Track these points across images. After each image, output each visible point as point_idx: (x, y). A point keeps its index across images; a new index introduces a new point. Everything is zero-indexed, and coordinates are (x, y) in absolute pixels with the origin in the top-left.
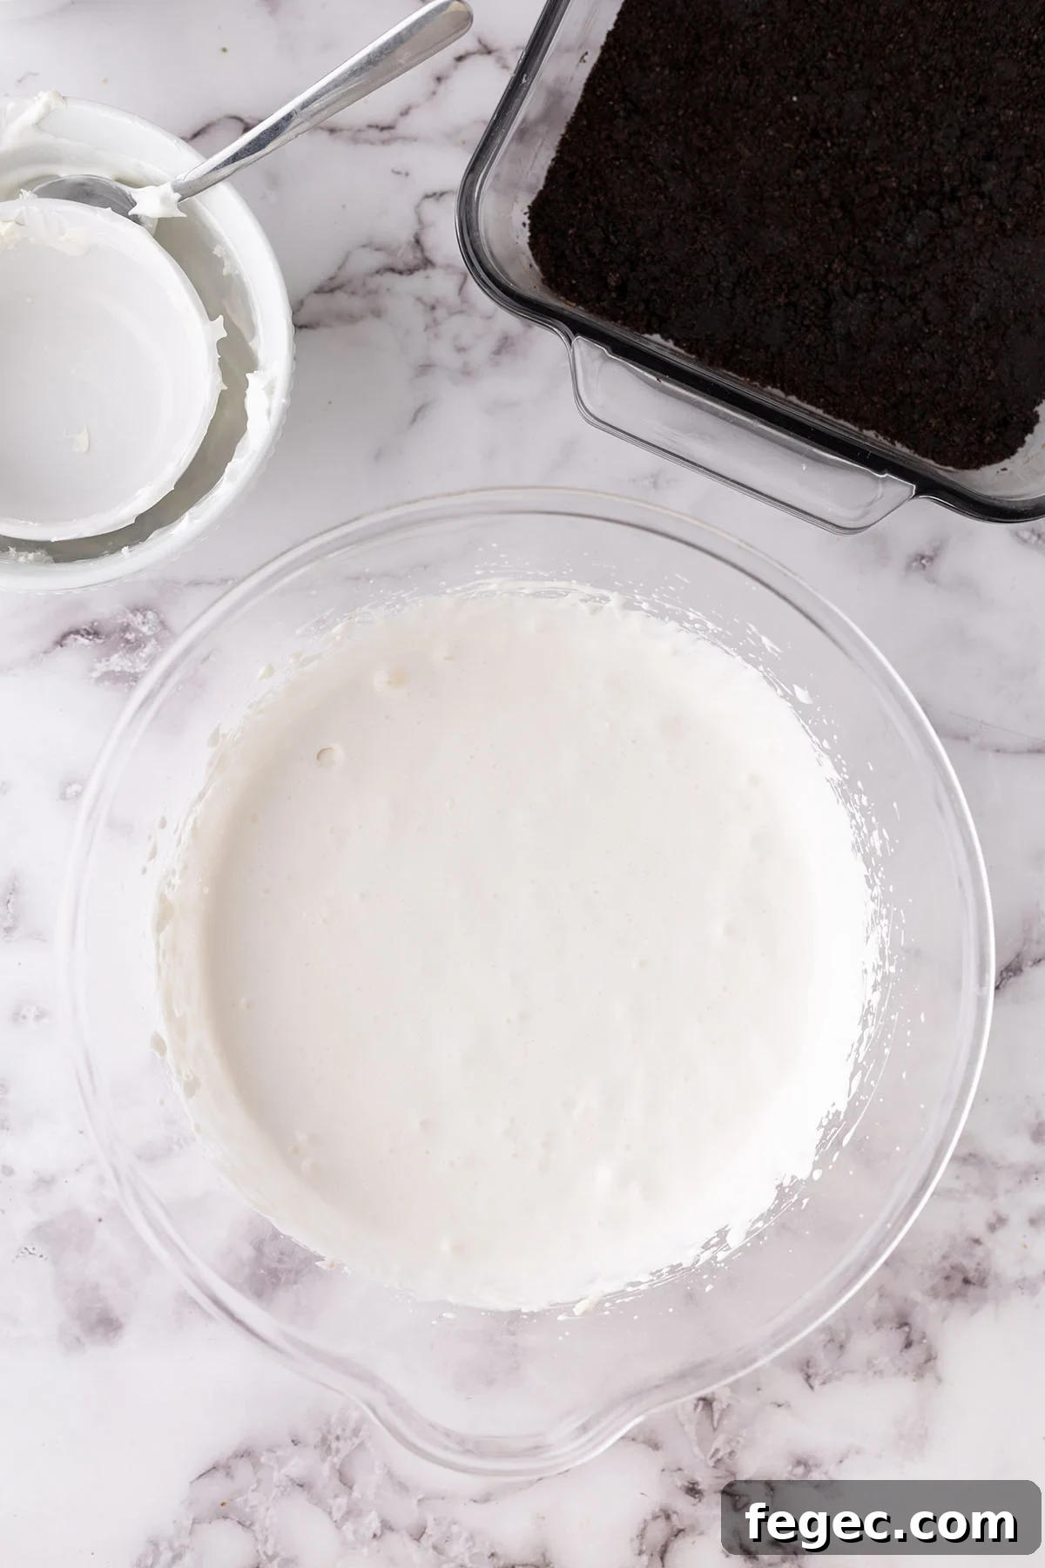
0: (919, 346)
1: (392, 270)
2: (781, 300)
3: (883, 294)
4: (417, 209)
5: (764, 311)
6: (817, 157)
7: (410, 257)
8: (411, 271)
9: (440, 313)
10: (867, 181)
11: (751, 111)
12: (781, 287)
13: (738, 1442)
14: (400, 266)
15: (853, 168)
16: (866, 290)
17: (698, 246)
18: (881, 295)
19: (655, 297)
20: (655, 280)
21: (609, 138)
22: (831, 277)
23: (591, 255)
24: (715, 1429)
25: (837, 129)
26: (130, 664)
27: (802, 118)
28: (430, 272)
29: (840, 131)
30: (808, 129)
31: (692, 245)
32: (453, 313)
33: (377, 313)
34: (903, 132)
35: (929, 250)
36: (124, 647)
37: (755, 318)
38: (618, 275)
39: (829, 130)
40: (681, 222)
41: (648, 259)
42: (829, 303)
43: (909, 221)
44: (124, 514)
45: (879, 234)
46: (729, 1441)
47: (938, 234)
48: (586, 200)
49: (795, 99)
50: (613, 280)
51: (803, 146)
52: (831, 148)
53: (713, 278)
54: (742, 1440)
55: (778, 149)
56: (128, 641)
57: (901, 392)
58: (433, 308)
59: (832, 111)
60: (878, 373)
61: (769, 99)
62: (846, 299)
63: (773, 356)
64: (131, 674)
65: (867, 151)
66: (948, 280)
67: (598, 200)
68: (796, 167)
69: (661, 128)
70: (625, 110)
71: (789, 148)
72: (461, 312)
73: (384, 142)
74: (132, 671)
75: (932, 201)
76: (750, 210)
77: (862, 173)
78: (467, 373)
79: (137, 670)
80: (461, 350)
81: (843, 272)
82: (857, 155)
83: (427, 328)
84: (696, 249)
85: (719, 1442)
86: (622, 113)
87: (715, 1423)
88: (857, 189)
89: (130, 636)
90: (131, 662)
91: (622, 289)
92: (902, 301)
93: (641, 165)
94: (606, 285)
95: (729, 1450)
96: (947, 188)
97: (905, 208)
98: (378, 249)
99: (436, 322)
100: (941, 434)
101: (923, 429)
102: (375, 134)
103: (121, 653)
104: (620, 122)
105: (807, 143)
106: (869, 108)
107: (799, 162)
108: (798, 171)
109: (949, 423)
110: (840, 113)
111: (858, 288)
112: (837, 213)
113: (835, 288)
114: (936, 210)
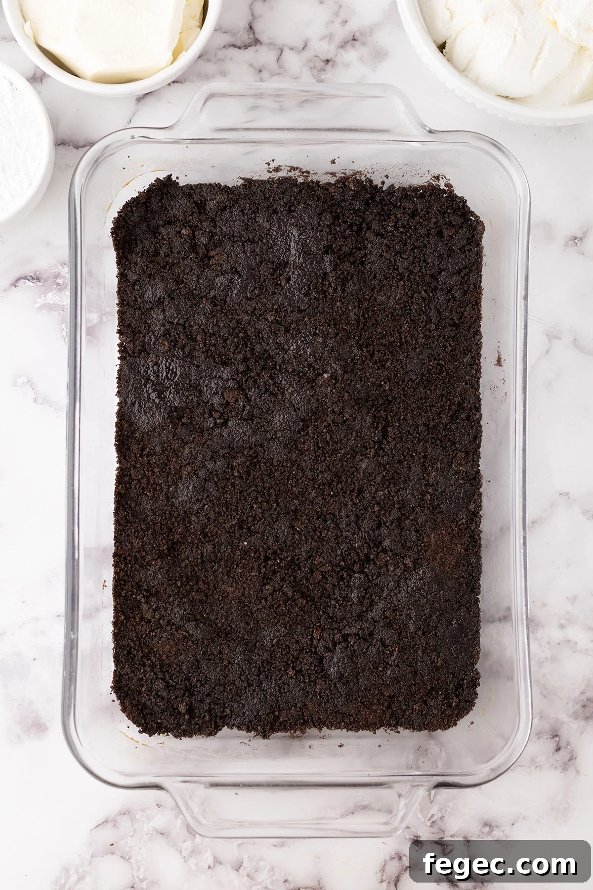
0: (387, 663)
2: (291, 672)
3: (352, 641)
5: (283, 683)
6: (275, 572)
10: (312, 572)
11: (222, 563)
12: (287, 664)
13: (446, 811)
15: (300, 569)
16: (340, 643)
17: (226, 662)
18: (351, 642)
19: (212, 706)
20: (209, 695)
21: (142, 618)
22: (315, 642)
23: (163, 698)
24: (431, 802)
25: (280, 549)
26: (60, 299)
27: (255, 553)
29: (281, 550)
30: (261, 557)
31: (222, 663)
34: (321, 532)
35: (368, 598)
36: (56, 288)
37: (280, 690)
38: (184, 704)
39: (275, 553)
40: (209, 653)
41: (199, 685)
42: (321, 661)
43: (349, 586)
45: (333, 602)
46: (440, 810)
47: (369, 587)
48: (144, 665)
49: (245, 543)
50: (182, 708)
51: (263, 570)
52: (281, 562)
53: (243, 678)
54: (449, 810)
55: (249, 578)
56: (58, 284)
57: (389, 697)
59: (271, 539)
60: (370, 691)
61: (229, 551)
62: (330, 653)
63: (301, 709)
64: (60, 306)
65: (304, 554)
66: (387, 614)
67: (152, 662)
68: (265, 584)
69: (171, 599)
70: (144, 597)
71: (256, 576)
74: (61, 304)
75: (356, 568)
76: (247, 624)
77: (306, 569)
79: (64, 303)
81: (321, 637)
82: (298, 559)
84: (225, 665)
85: (434, 810)
86: (143, 600)
87: (432, 798)
88: (307, 580)
89: (59, 281)
90: (60, 297)
91: (190, 710)
92: (365, 640)
93: (169, 628)
94: (180, 713)
95: (440, 816)
96: (362, 556)
97: (342, 579)
100: (424, 712)
101: (412, 713)
103: (54, 292)
104: (144, 607)
105: (264, 567)
106: (293, 527)
107: (265, 581)
108: (267, 587)
109: (425, 702)
110: (277, 539)
111: (335, 644)
112: (301, 602)
113: (320, 649)
114: (362, 572)
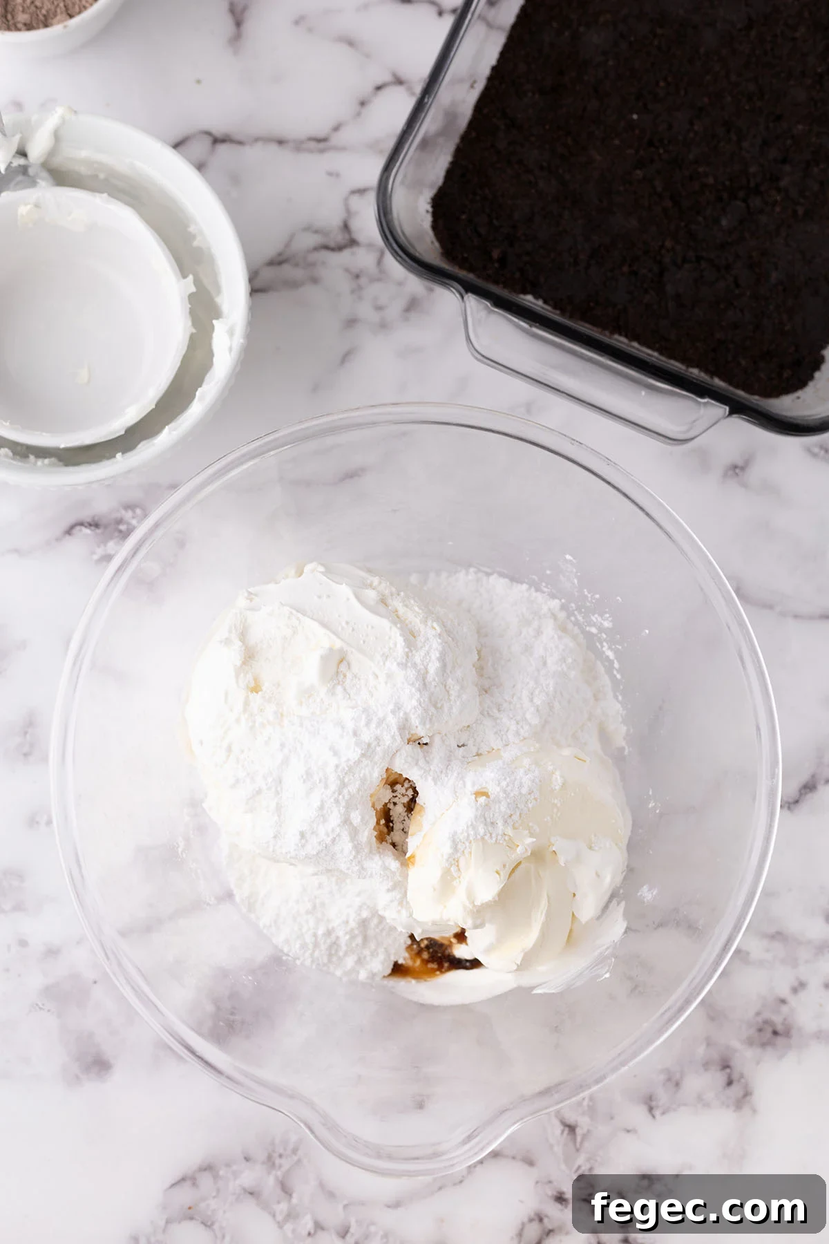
0: (732, 304)
1: (326, 247)
2: (625, 269)
3: (704, 265)
4: (346, 199)
5: (612, 277)
6: (652, 161)
7: (340, 238)
8: (339, 248)
9: (363, 281)
10: (691, 179)
11: (601, 126)
12: (625, 259)
13: (596, 1161)
14: (332, 244)
15: (680, 169)
16: (691, 262)
17: (561, 228)
18: (702, 265)
19: (528, 267)
20: (528, 254)
21: (493, 146)
22: (663, 251)
23: (479, 235)
24: (577, 1150)
25: (668, 139)
27: (640, 132)
28: (355, 249)
29: (670, 141)
30: (646, 139)
31: (557, 227)
32: (374, 280)
33: (315, 280)
34: (719, 142)
35: (739, 231)
36: (118, 535)
37: (605, 283)
38: (499, 250)
39: (661, 140)
40: (548, 210)
41: (523, 238)
42: (662, 271)
43: (724, 209)
44: (116, 426)
45: (701, 219)
46: (588, 1160)
47: (746, 219)
48: (475, 193)
49: (635, 117)
50: (496, 254)
51: (642, 153)
52: (663, 154)
53: (573, 252)
54: (600, 1158)
55: (623, 155)
56: (120, 531)
57: (718, 339)
58: (357, 277)
59: (664, 126)
60: (700, 325)
61: (615, 117)
62: (675, 268)
63: (619, 312)
65: (691, 156)
66: (754, 254)
67: (484, 193)
68: (636, 168)
69: (533, 139)
70: (505, 125)
71: (631, 154)
72: (379, 280)
73: (322, 151)
75: (741, 194)
76: (601, 201)
77: (687, 173)
78: (383, 326)
80: (379, 308)
81: (673, 248)
82: (683, 159)
83: (353, 292)
84: (560, 230)
85: (581, 1160)
86: (502, 128)
87: (578, 1145)
88: (683, 185)
89: (122, 527)
91: (503, 261)
92: (719, 270)
93: (517, 167)
94: (491, 257)
95: (589, 1167)
96: (752, 184)
97: (720, 199)
98: (316, 232)
99: (360, 288)
100: (749, 371)
101: (735, 367)
102: (313, 145)
103: (115, 540)
104: (501, 134)
105: (645, 150)
106: (691, 124)
107: (638, 165)
108: (638, 172)
109: (755, 362)
110: (670, 127)
111: (685, 260)
112: (668, 203)
113: (667, 260)
114: (745, 201)
